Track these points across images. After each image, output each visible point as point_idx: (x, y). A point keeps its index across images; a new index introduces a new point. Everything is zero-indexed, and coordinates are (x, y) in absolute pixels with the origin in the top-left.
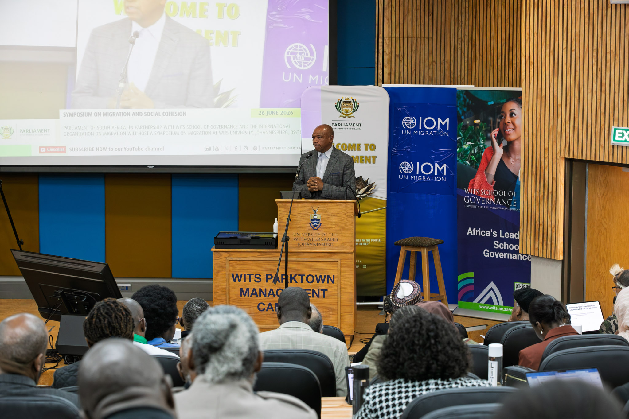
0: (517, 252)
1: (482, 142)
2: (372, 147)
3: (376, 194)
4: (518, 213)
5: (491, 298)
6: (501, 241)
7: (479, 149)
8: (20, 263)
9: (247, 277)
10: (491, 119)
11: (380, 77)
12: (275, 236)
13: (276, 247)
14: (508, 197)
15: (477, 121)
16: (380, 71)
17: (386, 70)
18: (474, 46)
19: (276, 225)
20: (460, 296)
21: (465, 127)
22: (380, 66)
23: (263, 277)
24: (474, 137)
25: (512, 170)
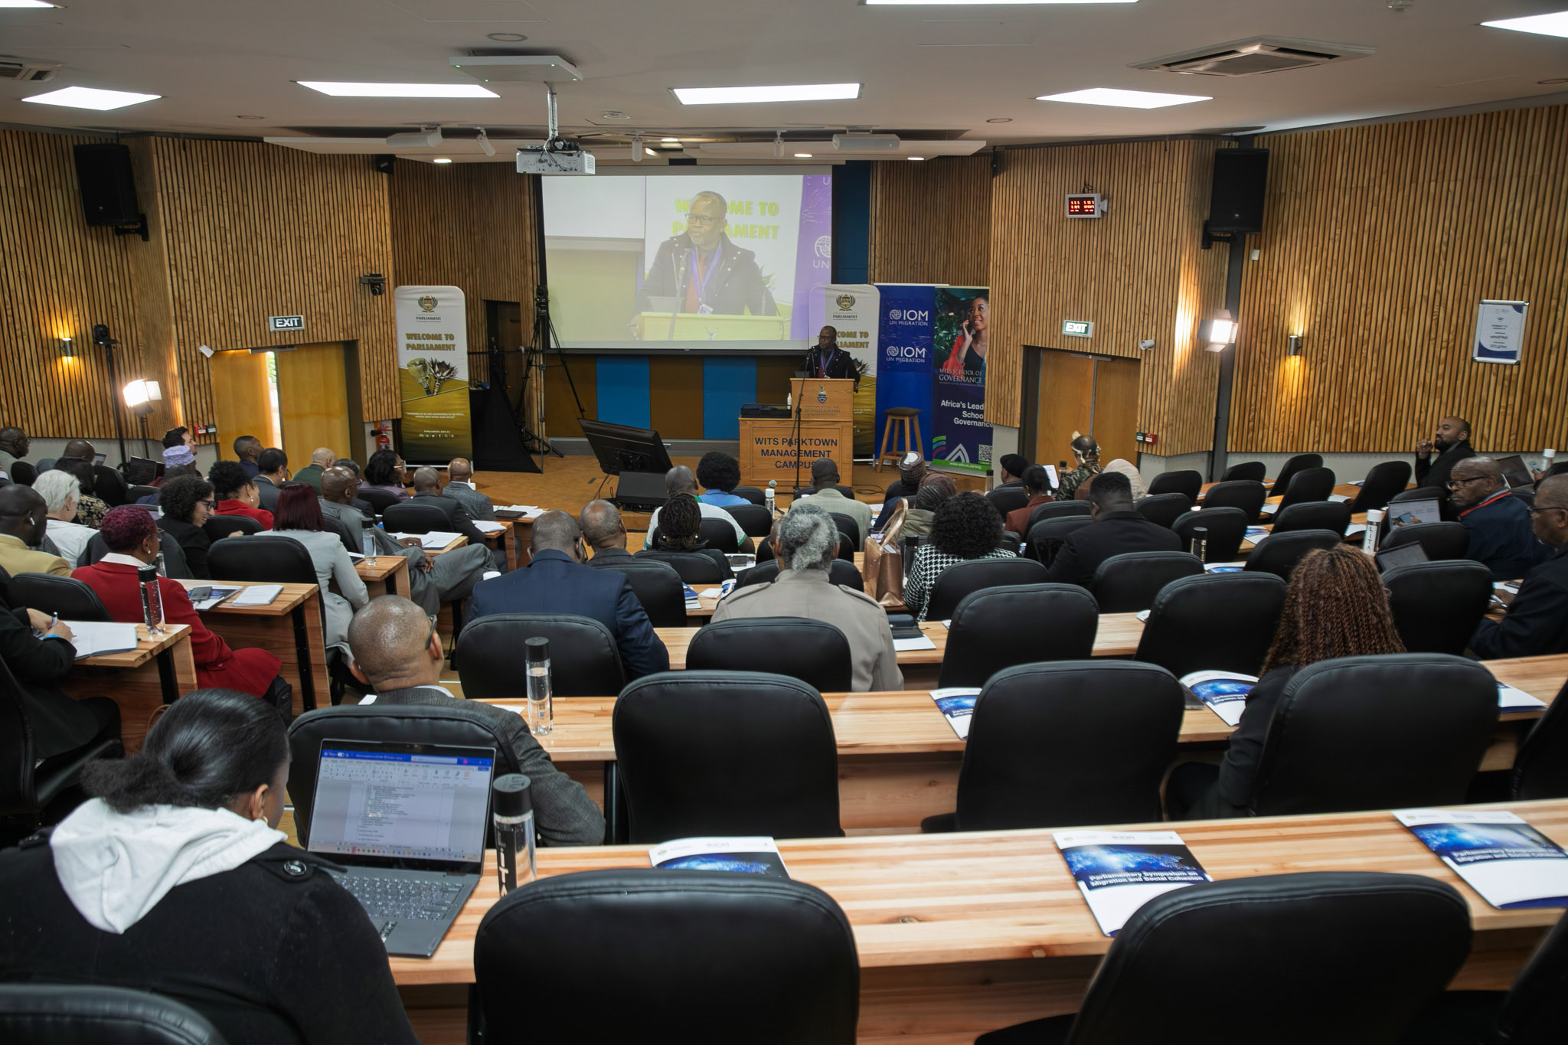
0: (982, 420)
1: (955, 331)
2: (866, 335)
3: (868, 372)
4: (984, 389)
5: (959, 457)
6: (969, 411)
7: (953, 336)
8: (585, 429)
9: (767, 440)
10: (963, 312)
11: (872, 277)
12: (789, 408)
13: (790, 416)
14: (975, 376)
15: (951, 314)
16: (872, 272)
17: (877, 271)
18: (948, 250)
19: (789, 398)
20: (934, 455)
21: (941, 319)
22: (872, 268)
23: (780, 441)
24: (948, 327)
25: (979, 354)
